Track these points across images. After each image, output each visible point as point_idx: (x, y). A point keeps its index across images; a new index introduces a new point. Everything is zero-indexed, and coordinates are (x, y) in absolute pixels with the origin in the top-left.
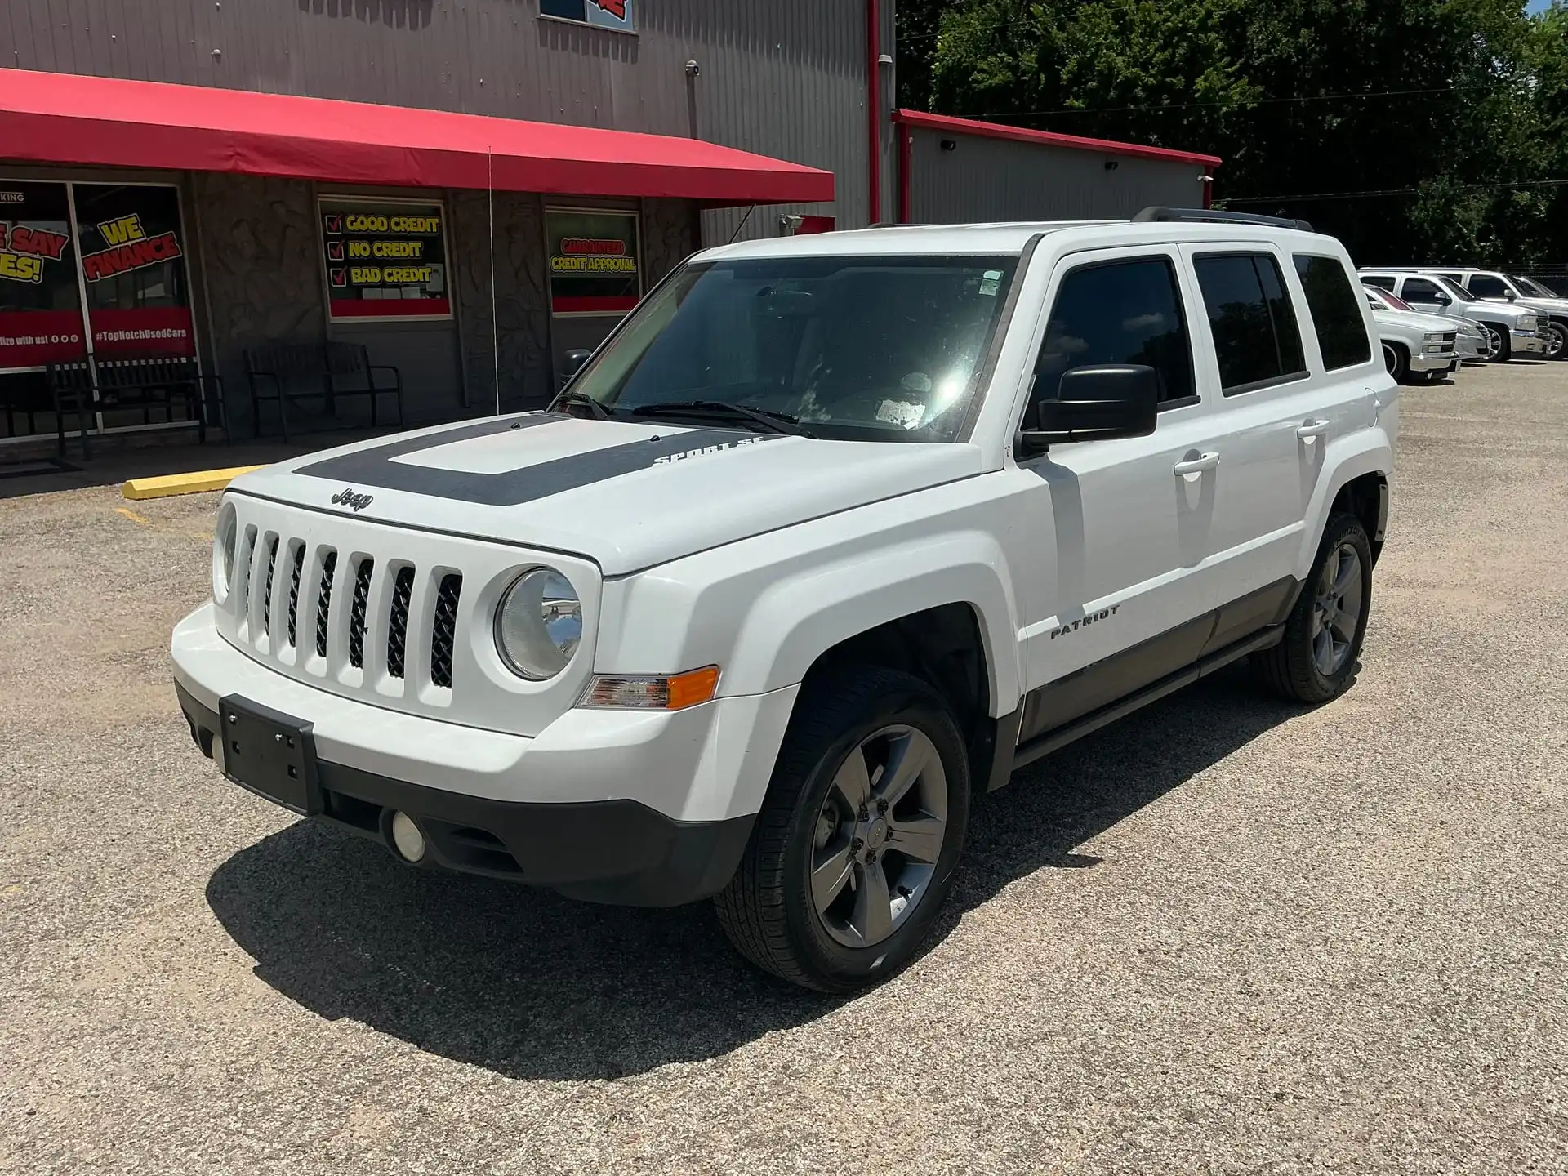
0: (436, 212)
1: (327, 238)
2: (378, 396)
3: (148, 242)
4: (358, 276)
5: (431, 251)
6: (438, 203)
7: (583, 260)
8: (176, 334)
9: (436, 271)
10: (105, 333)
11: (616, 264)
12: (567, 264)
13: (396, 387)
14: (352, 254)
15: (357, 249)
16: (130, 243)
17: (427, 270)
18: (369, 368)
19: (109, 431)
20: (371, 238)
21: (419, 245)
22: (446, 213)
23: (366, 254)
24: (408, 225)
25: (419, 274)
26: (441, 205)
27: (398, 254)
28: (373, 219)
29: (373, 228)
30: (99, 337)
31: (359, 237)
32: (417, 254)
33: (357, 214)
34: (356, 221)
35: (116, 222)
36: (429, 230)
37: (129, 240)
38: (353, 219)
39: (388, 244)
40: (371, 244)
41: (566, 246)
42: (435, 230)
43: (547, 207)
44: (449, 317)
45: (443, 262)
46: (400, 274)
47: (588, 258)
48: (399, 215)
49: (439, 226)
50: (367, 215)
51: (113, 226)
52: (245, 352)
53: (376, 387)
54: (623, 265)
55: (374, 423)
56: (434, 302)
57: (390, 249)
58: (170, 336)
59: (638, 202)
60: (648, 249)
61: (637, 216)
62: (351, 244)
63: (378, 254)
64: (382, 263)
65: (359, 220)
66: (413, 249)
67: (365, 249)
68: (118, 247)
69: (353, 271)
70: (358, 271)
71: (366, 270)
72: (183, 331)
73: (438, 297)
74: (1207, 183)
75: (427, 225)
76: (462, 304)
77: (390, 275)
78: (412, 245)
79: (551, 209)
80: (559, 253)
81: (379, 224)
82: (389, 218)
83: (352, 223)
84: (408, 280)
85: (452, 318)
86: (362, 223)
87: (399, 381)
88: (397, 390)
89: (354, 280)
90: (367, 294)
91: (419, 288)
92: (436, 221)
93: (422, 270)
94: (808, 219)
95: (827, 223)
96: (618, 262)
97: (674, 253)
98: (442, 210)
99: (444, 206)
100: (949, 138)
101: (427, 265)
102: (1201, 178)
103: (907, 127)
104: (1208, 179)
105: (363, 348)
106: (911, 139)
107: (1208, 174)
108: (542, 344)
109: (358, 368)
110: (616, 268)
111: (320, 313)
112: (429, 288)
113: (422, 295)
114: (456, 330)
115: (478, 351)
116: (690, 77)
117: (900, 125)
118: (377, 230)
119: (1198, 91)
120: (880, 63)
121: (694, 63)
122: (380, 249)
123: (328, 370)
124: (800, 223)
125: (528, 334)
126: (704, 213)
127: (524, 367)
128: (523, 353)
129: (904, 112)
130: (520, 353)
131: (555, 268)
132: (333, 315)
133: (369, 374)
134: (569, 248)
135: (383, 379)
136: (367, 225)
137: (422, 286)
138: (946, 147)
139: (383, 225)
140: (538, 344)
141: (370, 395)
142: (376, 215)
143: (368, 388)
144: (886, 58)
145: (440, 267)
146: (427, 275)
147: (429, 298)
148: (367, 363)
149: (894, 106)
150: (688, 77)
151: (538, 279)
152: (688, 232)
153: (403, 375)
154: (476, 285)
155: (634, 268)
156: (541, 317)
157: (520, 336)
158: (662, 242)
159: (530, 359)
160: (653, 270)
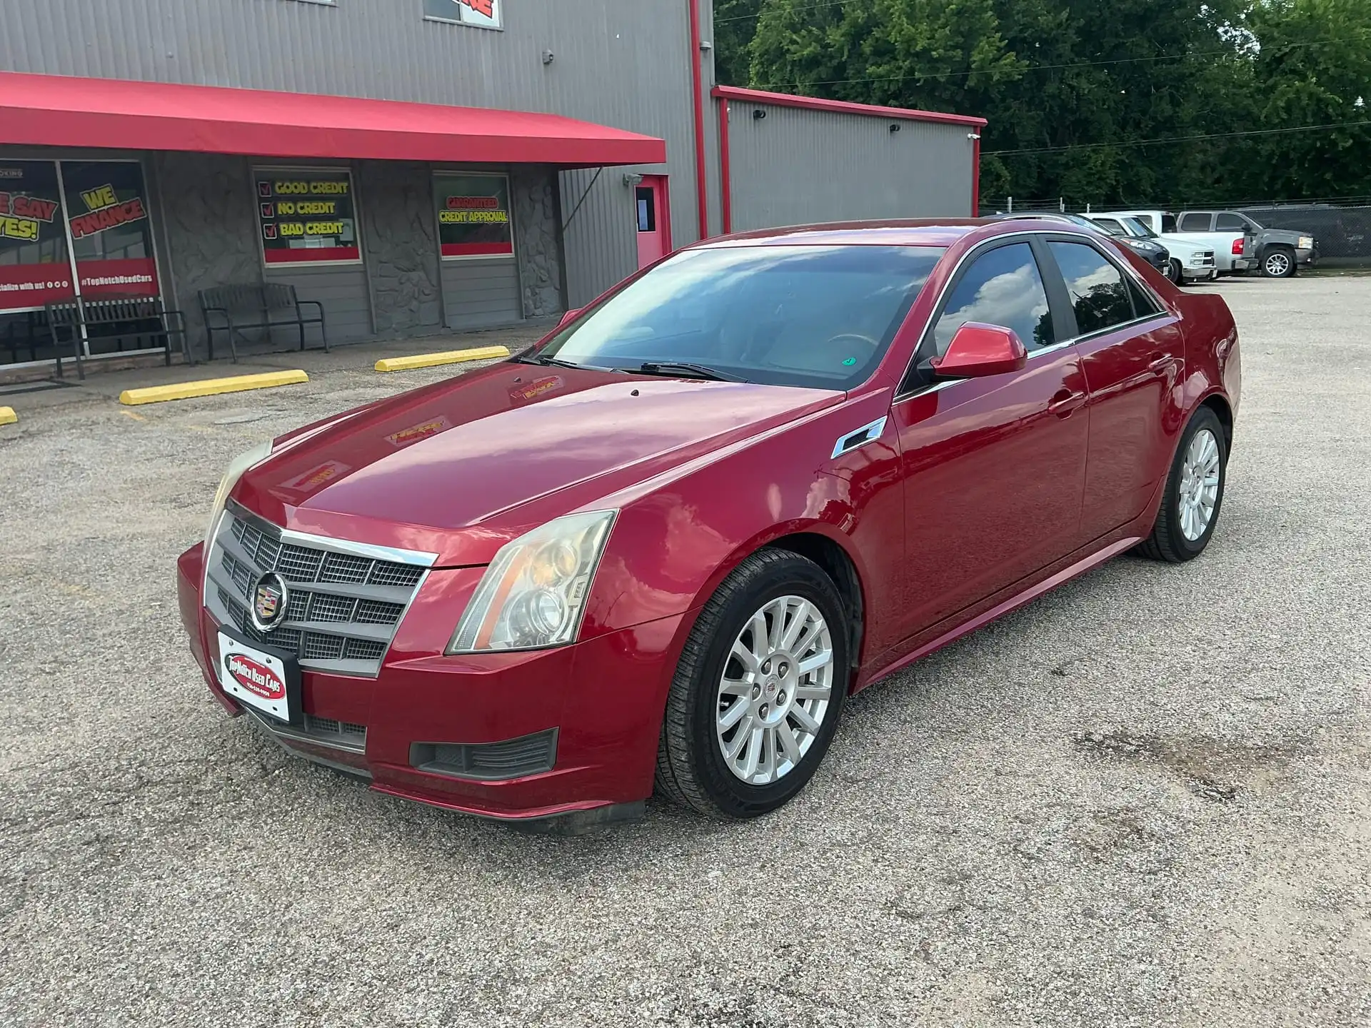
0: (345, 177)
1: (261, 200)
2: (305, 325)
3: (120, 207)
4: (286, 230)
5: (343, 211)
6: (347, 170)
7: (465, 214)
8: (144, 279)
9: (347, 225)
10: (88, 279)
11: (491, 216)
12: (451, 217)
13: (320, 318)
14: (280, 213)
15: (283, 208)
16: (106, 207)
17: (340, 224)
18: (297, 303)
19: (94, 357)
20: (294, 198)
21: (333, 204)
22: (354, 177)
23: (291, 212)
24: (324, 188)
25: (333, 227)
26: (349, 172)
27: (317, 212)
28: (296, 184)
29: (296, 191)
30: (84, 283)
31: (285, 198)
32: (332, 211)
33: (283, 180)
34: (283, 186)
35: (94, 191)
36: (341, 192)
37: (105, 205)
38: (280, 184)
39: (308, 204)
40: (295, 204)
41: (451, 202)
42: (345, 191)
43: (434, 172)
44: (359, 261)
45: (354, 218)
46: (320, 227)
47: (468, 214)
48: (317, 180)
49: (348, 187)
50: (291, 181)
51: (93, 194)
52: (199, 293)
53: (304, 318)
54: (499, 217)
55: (302, 349)
56: (344, 250)
57: (311, 208)
58: (139, 281)
59: (508, 166)
60: (517, 203)
61: (507, 177)
62: (280, 205)
63: (301, 212)
64: (304, 219)
65: (285, 185)
66: (327, 207)
67: (290, 208)
68: (96, 210)
69: (282, 226)
70: (285, 226)
71: (292, 226)
72: (150, 277)
73: (350, 245)
74: (975, 140)
75: (339, 187)
76: (370, 252)
77: (311, 228)
78: (328, 204)
79: (437, 173)
80: (445, 208)
81: (301, 188)
82: (308, 183)
83: (280, 187)
84: (325, 232)
85: (362, 263)
86: (288, 187)
87: (322, 313)
88: (321, 321)
89: (283, 233)
90: (294, 244)
91: (333, 239)
92: (345, 185)
93: (336, 224)
94: (646, 177)
95: (662, 179)
96: (494, 214)
97: (539, 206)
98: (351, 175)
99: (352, 172)
100: (761, 109)
101: (341, 220)
102: (969, 135)
103: (725, 100)
104: (976, 136)
105: (292, 287)
106: (728, 109)
107: (975, 133)
108: (435, 282)
109: (289, 303)
110: (492, 219)
111: (256, 259)
112: (342, 239)
113: (336, 244)
114: (365, 272)
115: (383, 289)
116: (547, 64)
117: (719, 98)
118: (300, 193)
119: (975, 62)
120: (702, 49)
121: (550, 52)
122: (302, 208)
123: (265, 305)
124: (640, 180)
125: (422, 274)
126: (561, 173)
127: (420, 302)
128: (419, 290)
129: (722, 88)
130: (416, 289)
131: (442, 220)
132: (267, 261)
133: (297, 308)
134: (453, 204)
135: (310, 312)
136: (292, 188)
137: (336, 236)
138: (758, 115)
139: (304, 188)
140: (430, 282)
141: (298, 325)
142: (299, 180)
143: (297, 319)
144: (707, 44)
145: (349, 221)
146: (340, 228)
147: (342, 246)
148: (296, 299)
149: (713, 82)
150: (545, 63)
151: (429, 230)
152: (549, 189)
153: (325, 309)
154: (380, 236)
155: (506, 220)
156: (433, 260)
157: (415, 276)
158: (528, 198)
159: (425, 294)
160: (521, 220)
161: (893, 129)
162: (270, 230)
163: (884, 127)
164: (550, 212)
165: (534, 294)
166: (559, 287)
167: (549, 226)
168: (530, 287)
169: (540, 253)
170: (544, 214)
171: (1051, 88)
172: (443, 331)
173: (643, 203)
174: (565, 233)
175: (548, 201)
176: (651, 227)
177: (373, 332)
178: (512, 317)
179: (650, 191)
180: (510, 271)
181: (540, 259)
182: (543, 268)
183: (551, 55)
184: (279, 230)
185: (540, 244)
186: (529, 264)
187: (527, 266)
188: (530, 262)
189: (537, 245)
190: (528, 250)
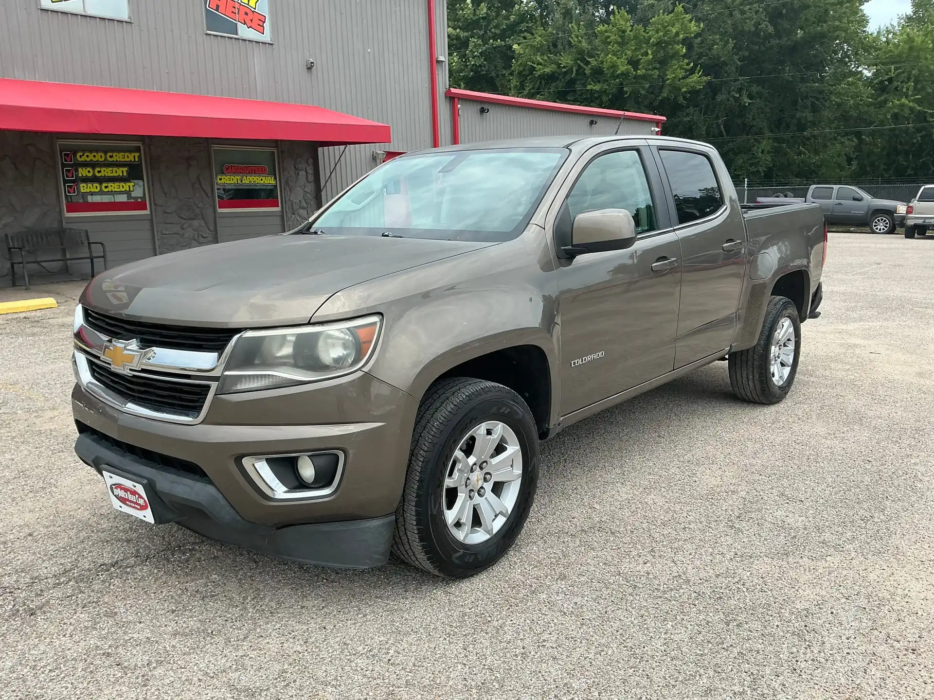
0: (138, 149)
1: (64, 166)
2: (95, 260)
4: (84, 188)
5: (134, 172)
6: (139, 144)
7: (239, 178)
9: (138, 184)
11: (262, 180)
12: (228, 180)
13: (103, 256)
14: (80, 175)
15: (83, 172)
17: (131, 184)
18: (89, 244)
20: (93, 165)
21: (126, 169)
22: (145, 149)
23: (90, 175)
24: (118, 157)
25: (126, 186)
26: (141, 145)
27: (112, 175)
28: (94, 154)
29: (95, 159)
31: (85, 164)
32: (125, 174)
33: (84, 151)
34: (83, 155)
36: (133, 160)
38: (81, 154)
39: (105, 169)
40: (94, 169)
41: (227, 169)
42: (137, 160)
43: (213, 146)
44: (147, 212)
45: (143, 180)
46: (113, 187)
47: (243, 176)
48: (113, 151)
49: (140, 157)
50: (91, 152)
52: (6, 236)
53: (94, 255)
54: (268, 181)
57: (107, 172)
59: (276, 143)
60: (283, 172)
61: (276, 151)
62: (80, 169)
63: (98, 175)
64: (101, 180)
65: (85, 155)
66: (122, 172)
67: (89, 172)
69: (81, 185)
70: (85, 185)
71: (90, 185)
73: (139, 200)
75: (131, 157)
76: (155, 205)
77: (106, 187)
78: (121, 169)
79: (216, 147)
80: (223, 173)
81: (99, 157)
82: (106, 153)
83: (81, 156)
84: (118, 190)
85: (149, 213)
86: (88, 156)
87: (104, 252)
89: (82, 191)
90: (90, 199)
91: (126, 195)
92: (138, 154)
93: (128, 184)
94: (390, 154)
96: (264, 178)
97: (303, 173)
98: (142, 148)
99: (143, 146)
100: (486, 106)
101: (132, 181)
103: (457, 99)
105: (86, 231)
106: (459, 106)
108: (212, 228)
109: (82, 243)
110: (262, 182)
111: (58, 210)
112: (133, 194)
113: (128, 199)
114: (151, 220)
115: (167, 233)
116: (309, 68)
117: (452, 98)
118: (98, 161)
120: (438, 61)
121: (311, 60)
122: (99, 172)
123: (63, 245)
124: (385, 155)
125: (203, 224)
126: (320, 149)
127: (199, 242)
128: (198, 234)
129: (454, 90)
130: (196, 233)
131: (220, 182)
132: (67, 212)
133: (90, 248)
134: (229, 170)
135: (97, 250)
136: (91, 157)
137: (128, 193)
138: (483, 111)
139: (101, 157)
140: (208, 228)
141: (89, 260)
142: (97, 151)
143: (88, 255)
144: (442, 58)
145: (141, 183)
146: (131, 187)
147: (133, 201)
148: (88, 239)
149: (447, 87)
150: (307, 68)
151: (209, 190)
152: (311, 161)
154: (165, 194)
155: (274, 182)
156: (210, 211)
157: (196, 223)
158: (293, 167)
159: (203, 237)
160: (287, 183)
161: (592, 123)
163: (584, 123)
164: (311, 178)
167: (310, 188)
169: (303, 208)
170: (307, 179)
174: (323, 193)
175: (310, 171)
180: (277, 220)
181: (303, 212)
183: (312, 63)
184: (79, 189)
185: (303, 202)
186: (293, 216)
187: (291, 217)
188: (294, 214)
189: (300, 202)
190: (292, 206)
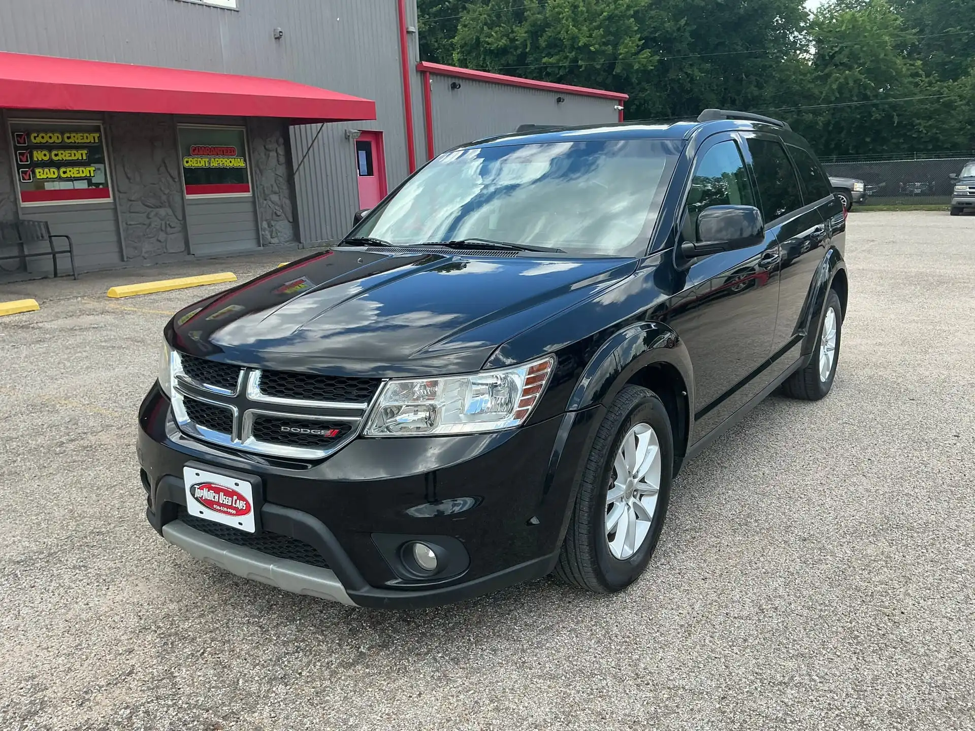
0: (97, 129)
1: (16, 148)
2: (57, 255)
4: (40, 173)
5: (94, 156)
6: (98, 123)
7: (207, 160)
9: (99, 169)
11: (231, 162)
12: (194, 162)
13: (69, 249)
14: (35, 159)
15: (38, 156)
17: (92, 169)
18: (50, 237)
20: (49, 147)
21: (86, 151)
22: (105, 129)
23: (46, 158)
24: (77, 138)
25: (85, 172)
26: (101, 124)
27: (70, 158)
28: (50, 134)
29: (51, 141)
31: (40, 147)
32: (85, 158)
33: (38, 132)
34: (38, 136)
36: (93, 141)
38: (36, 135)
39: (63, 152)
40: (50, 152)
41: (194, 150)
42: (97, 141)
43: (179, 124)
44: (110, 200)
45: (105, 164)
46: (73, 172)
47: (210, 160)
48: (70, 132)
49: (100, 138)
50: (46, 132)
53: (57, 250)
54: (237, 163)
55: (55, 276)
56: (98, 191)
57: (65, 155)
59: (245, 120)
60: (253, 152)
61: (244, 130)
62: (35, 153)
63: (56, 158)
64: (58, 165)
65: (40, 136)
66: (81, 155)
67: (45, 155)
69: (37, 171)
70: (41, 170)
71: (46, 170)
73: (101, 187)
74: (620, 110)
75: (91, 138)
76: (119, 191)
77: (65, 173)
78: (80, 152)
79: (182, 126)
80: (189, 155)
81: (56, 138)
82: (62, 134)
83: (35, 138)
84: (78, 175)
85: (112, 201)
86: (43, 137)
87: (70, 245)
88: (70, 252)
89: (38, 177)
90: (48, 186)
91: (86, 181)
92: (98, 135)
93: (88, 169)
94: (364, 133)
95: (378, 135)
96: (233, 160)
97: (273, 154)
98: (102, 128)
99: (103, 125)
100: (457, 81)
101: (92, 165)
102: (616, 107)
103: (428, 74)
104: (620, 108)
105: (46, 223)
106: (431, 81)
107: (620, 105)
108: (181, 218)
109: (42, 237)
110: (231, 165)
111: (12, 200)
112: (94, 181)
113: (89, 186)
114: (115, 210)
115: (132, 223)
116: (277, 38)
117: (423, 72)
118: (54, 142)
119: (621, 54)
120: (408, 32)
121: (280, 29)
122: (56, 155)
123: (20, 239)
124: (359, 135)
125: (170, 212)
126: (291, 127)
127: (166, 233)
128: (166, 223)
129: (425, 64)
130: (163, 223)
131: (186, 165)
132: (23, 201)
133: (51, 242)
134: (196, 152)
135: (61, 244)
136: (46, 139)
137: (88, 179)
138: (454, 86)
139: (58, 138)
140: (176, 217)
141: (52, 255)
142: (53, 132)
143: (50, 250)
144: (412, 29)
145: (101, 166)
146: (92, 172)
147: (94, 187)
148: (49, 232)
149: (418, 60)
150: (276, 38)
151: (175, 173)
152: (281, 140)
153: (73, 241)
154: (128, 178)
155: (244, 165)
156: (178, 198)
157: (162, 212)
158: (263, 148)
159: (171, 227)
160: (257, 166)
161: (559, 100)
162: (26, 174)
163: (553, 98)
164: (282, 159)
165: (270, 226)
166: (291, 220)
167: (282, 170)
168: (266, 220)
169: (275, 193)
170: (278, 161)
171: (672, 75)
172: (189, 258)
173: (363, 154)
174: (296, 177)
175: (281, 151)
176: (370, 173)
177: (123, 260)
178: (250, 245)
179: (369, 144)
180: (248, 207)
181: (275, 198)
182: (277, 205)
183: (280, 32)
184: (34, 173)
185: (275, 185)
186: (265, 202)
187: (263, 203)
188: (266, 200)
189: (272, 186)
190: (264, 190)
